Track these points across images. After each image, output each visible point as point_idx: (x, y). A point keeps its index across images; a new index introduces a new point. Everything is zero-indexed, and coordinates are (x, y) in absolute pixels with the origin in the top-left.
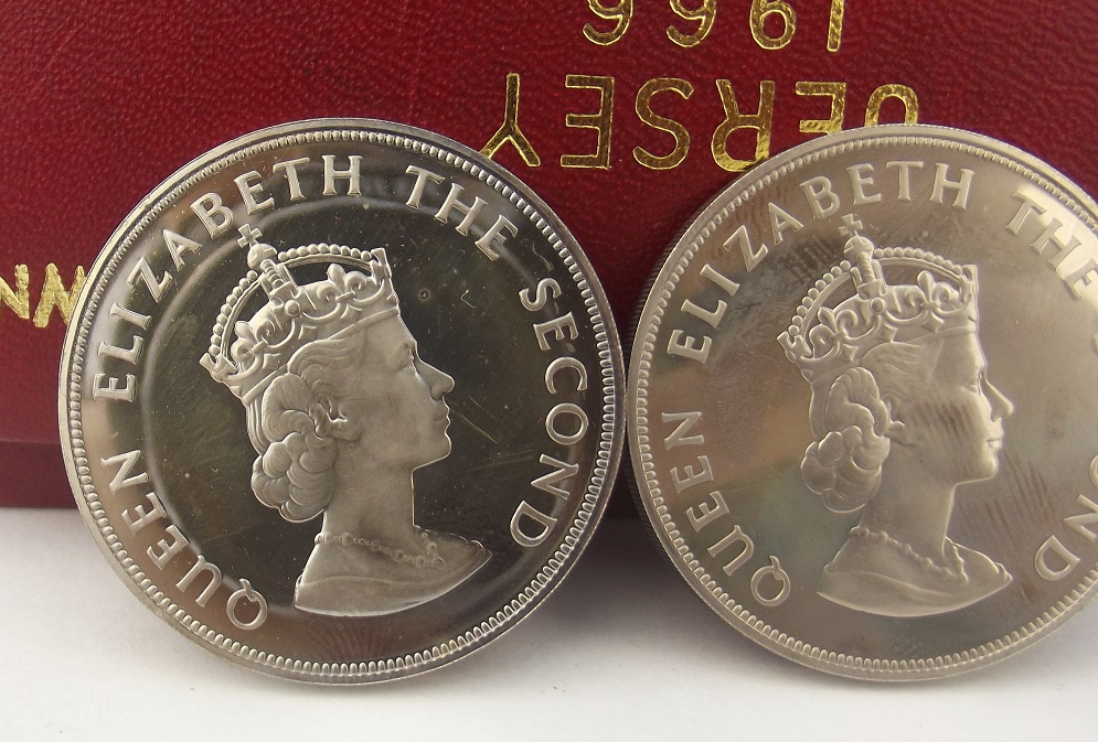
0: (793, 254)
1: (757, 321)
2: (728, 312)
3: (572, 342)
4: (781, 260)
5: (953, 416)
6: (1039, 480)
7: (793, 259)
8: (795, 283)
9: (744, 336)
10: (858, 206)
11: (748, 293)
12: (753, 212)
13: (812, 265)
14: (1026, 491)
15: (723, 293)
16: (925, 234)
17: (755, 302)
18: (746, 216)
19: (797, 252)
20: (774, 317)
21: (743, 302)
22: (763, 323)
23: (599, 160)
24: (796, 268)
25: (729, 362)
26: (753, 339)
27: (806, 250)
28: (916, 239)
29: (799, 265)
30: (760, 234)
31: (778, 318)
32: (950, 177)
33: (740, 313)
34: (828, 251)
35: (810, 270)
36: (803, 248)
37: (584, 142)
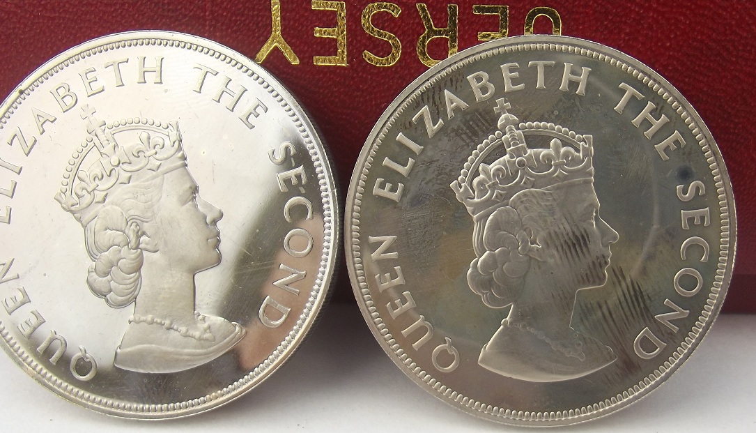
0: (462, 126)
1: (436, 173)
2: (414, 166)
3: (303, 186)
4: (453, 130)
5: (574, 242)
6: (637, 288)
7: (462, 130)
8: (463, 146)
9: (427, 183)
10: (508, 93)
11: (430, 153)
12: (432, 97)
13: (475, 134)
14: (628, 296)
15: (411, 153)
16: (556, 113)
17: (435, 159)
18: (428, 99)
19: (465, 125)
20: (448, 170)
21: (426, 159)
22: (440, 174)
23: (340, 60)
24: (463, 136)
25: (417, 201)
26: (433, 185)
27: (471, 123)
28: (549, 116)
29: (465, 133)
30: (438, 112)
31: (451, 171)
32: (573, 73)
33: (424, 167)
34: (486, 124)
35: (474, 138)
36: (469, 122)
37: (329, 47)
